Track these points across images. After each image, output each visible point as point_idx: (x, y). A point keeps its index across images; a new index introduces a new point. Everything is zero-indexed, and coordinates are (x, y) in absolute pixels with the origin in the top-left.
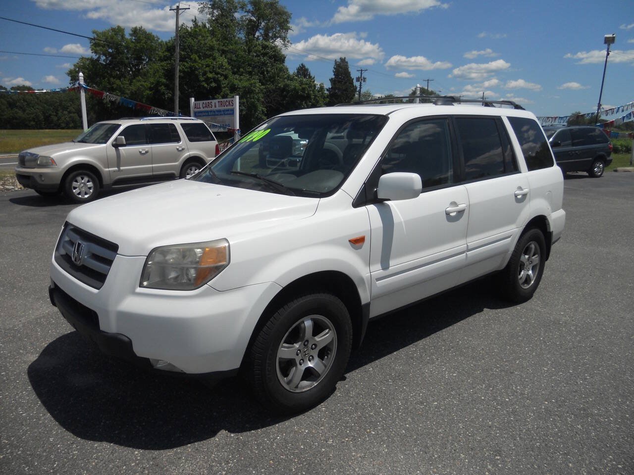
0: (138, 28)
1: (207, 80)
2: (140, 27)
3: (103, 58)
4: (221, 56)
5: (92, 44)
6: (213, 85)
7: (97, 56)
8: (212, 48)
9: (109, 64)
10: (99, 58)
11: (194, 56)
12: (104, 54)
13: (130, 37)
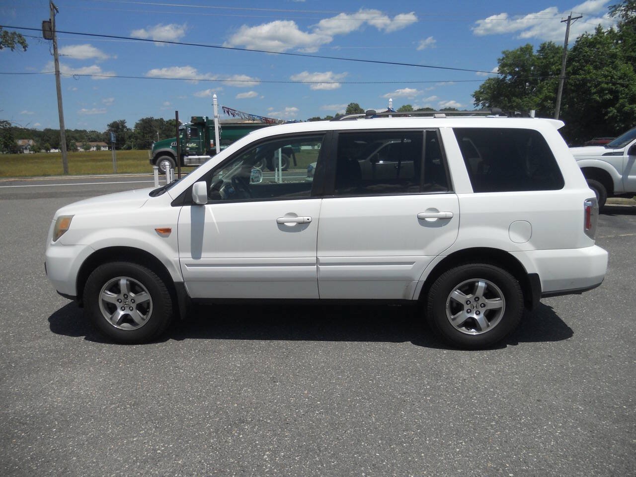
0: (547, 43)
1: (601, 92)
2: (550, 42)
3: (509, 77)
4: (627, 63)
5: (500, 64)
6: (608, 97)
7: (504, 75)
8: (614, 56)
9: (514, 83)
10: (505, 77)
11: (589, 67)
12: (510, 73)
13: (538, 54)
